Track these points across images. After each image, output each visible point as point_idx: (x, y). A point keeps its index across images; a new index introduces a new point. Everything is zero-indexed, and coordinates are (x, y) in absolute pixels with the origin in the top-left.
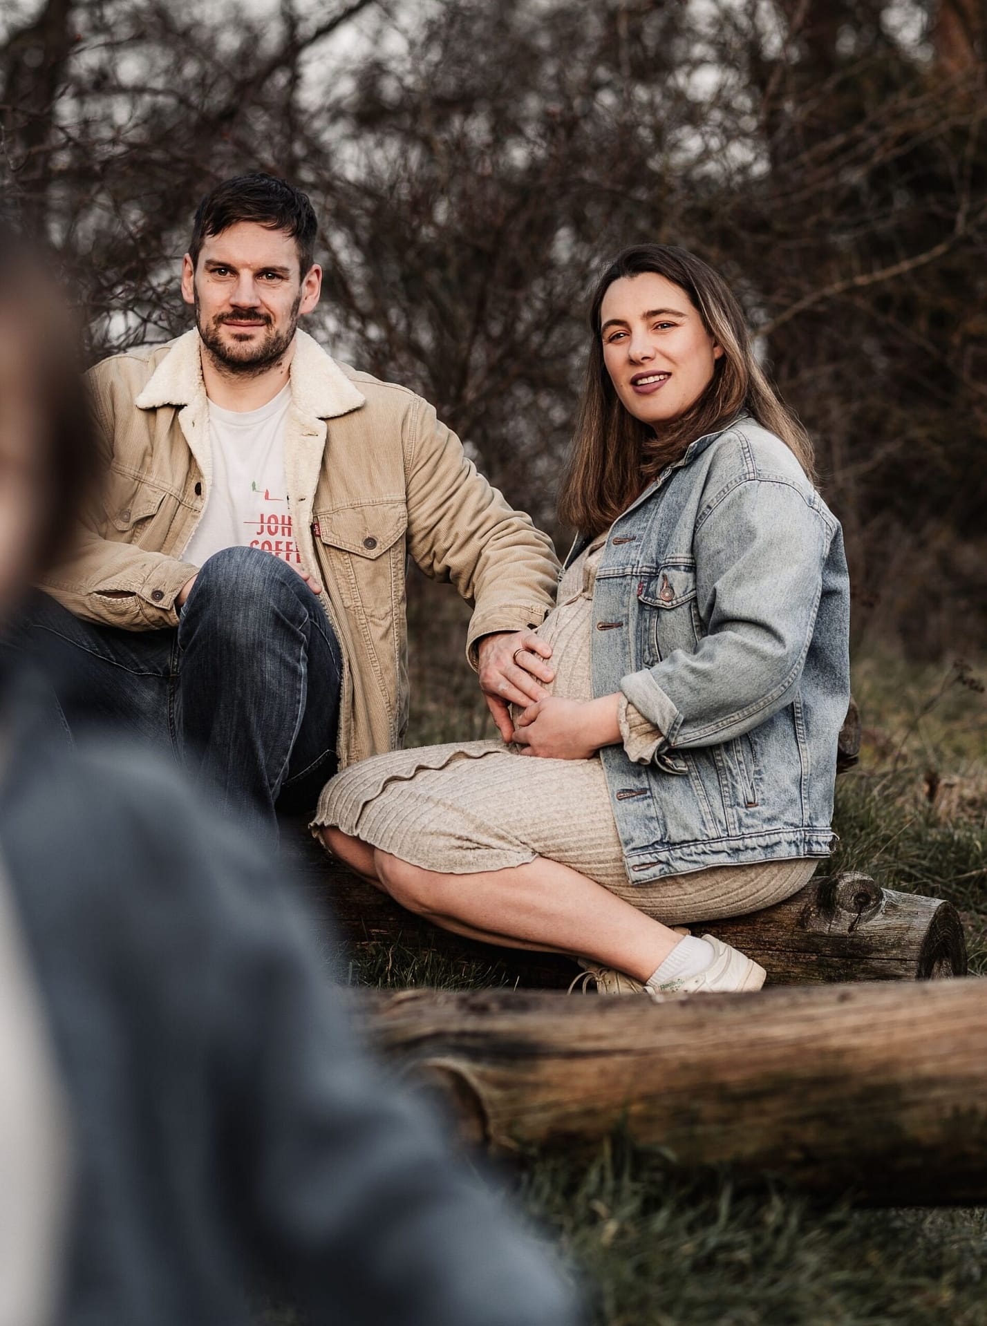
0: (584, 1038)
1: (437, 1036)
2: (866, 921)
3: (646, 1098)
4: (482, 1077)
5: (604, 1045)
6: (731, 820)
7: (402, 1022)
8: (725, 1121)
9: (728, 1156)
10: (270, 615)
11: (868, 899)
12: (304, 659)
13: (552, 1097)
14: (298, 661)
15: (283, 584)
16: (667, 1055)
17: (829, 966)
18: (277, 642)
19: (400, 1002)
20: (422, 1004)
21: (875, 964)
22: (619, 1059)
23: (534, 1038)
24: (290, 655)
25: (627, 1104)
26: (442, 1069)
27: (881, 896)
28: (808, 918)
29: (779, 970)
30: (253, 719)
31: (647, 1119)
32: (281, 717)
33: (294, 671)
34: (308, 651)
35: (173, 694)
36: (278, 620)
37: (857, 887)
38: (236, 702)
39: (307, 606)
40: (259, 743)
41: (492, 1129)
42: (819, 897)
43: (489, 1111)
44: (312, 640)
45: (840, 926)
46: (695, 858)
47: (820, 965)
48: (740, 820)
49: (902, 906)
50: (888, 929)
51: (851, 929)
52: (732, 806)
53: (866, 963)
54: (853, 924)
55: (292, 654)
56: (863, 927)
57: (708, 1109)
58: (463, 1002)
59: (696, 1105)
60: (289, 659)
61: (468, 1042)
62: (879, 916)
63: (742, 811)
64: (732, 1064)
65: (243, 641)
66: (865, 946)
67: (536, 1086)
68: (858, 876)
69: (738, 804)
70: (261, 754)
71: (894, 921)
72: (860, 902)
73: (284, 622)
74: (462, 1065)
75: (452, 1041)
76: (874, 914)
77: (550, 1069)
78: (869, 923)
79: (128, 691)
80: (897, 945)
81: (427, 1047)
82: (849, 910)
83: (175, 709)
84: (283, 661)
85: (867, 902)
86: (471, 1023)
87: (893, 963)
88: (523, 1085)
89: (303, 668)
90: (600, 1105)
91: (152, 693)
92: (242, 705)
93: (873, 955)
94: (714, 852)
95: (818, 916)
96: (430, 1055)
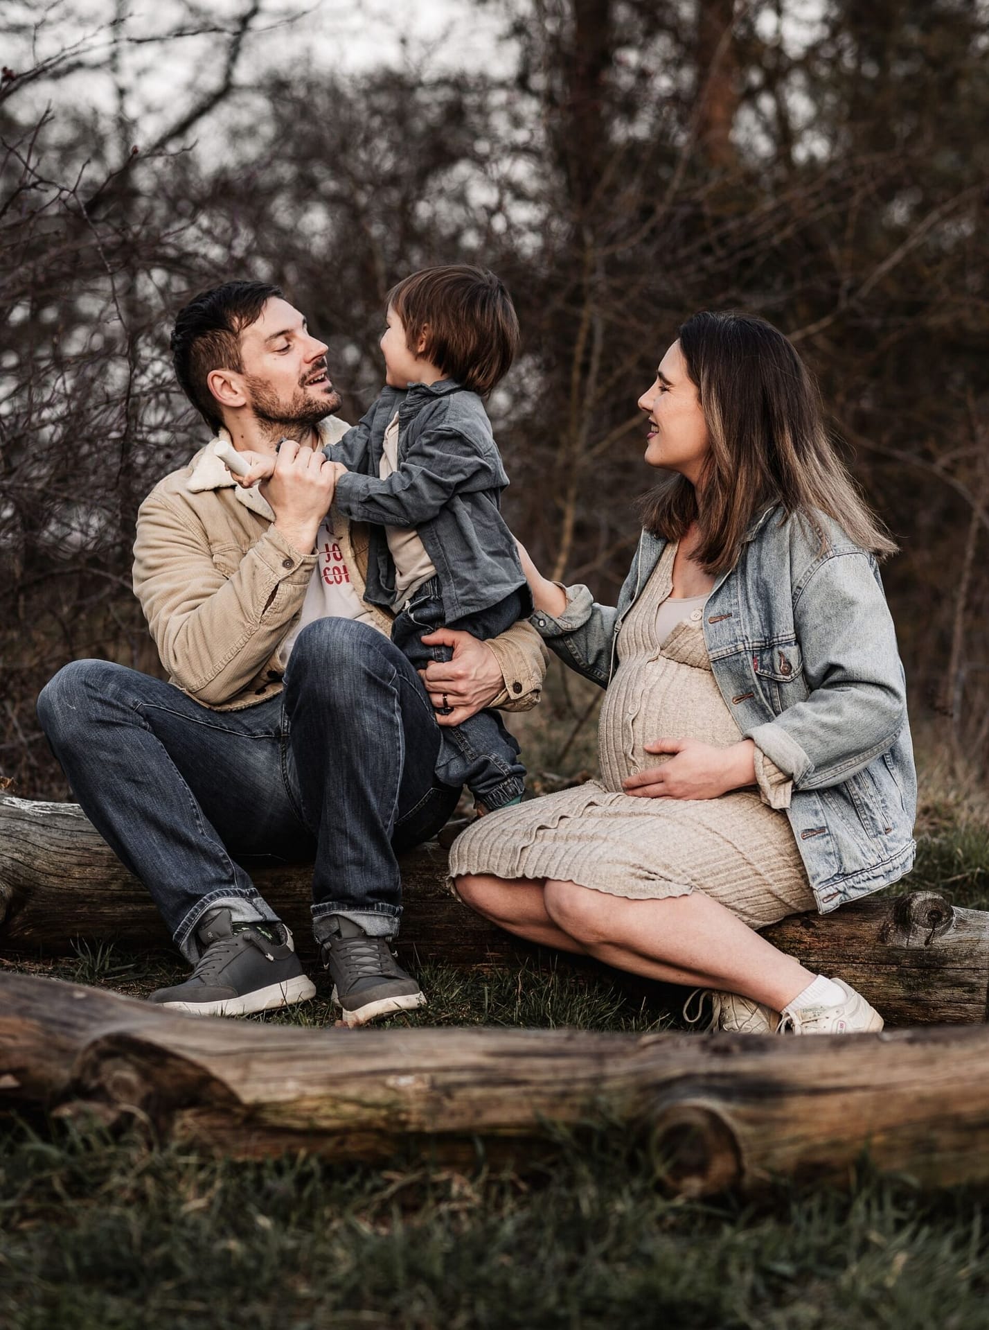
0: (824, 1076)
1: (687, 1078)
2: (941, 935)
3: (888, 1130)
4: (735, 1115)
5: (843, 1082)
6: (879, 847)
7: (650, 1065)
8: (961, 1148)
9: (964, 1180)
10: (363, 676)
11: (940, 916)
12: (398, 710)
13: (801, 1131)
14: (394, 712)
15: (370, 647)
16: (905, 1090)
17: (908, 976)
18: (372, 699)
19: (645, 1046)
20: (667, 1046)
21: (951, 973)
22: (859, 1095)
23: (778, 1077)
24: (385, 708)
25: (869, 1135)
26: (698, 1109)
27: (951, 913)
28: (887, 934)
29: (863, 980)
30: (361, 770)
31: (889, 1149)
32: (386, 766)
33: (391, 722)
34: (400, 703)
35: (284, 752)
36: (370, 679)
37: (929, 905)
38: (344, 757)
39: (394, 663)
40: (369, 790)
41: (746, 1163)
42: (896, 915)
43: (743, 1145)
44: (402, 693)
45: (916, 941)
46: (863, 885)
47: (900, 975)
48: (885, 846)
49: (970, 921)
50: (961, 942)
51: (927, 943)
52: (875, 836)
53: (942, 973)
54: (928, 938)
55: (387, 706)
56: (938, 941)
57: (946, 1138)
58: (704, 1045)
59: (935, 1134)
60: (384, 711)
61: (717, 1083)
62: (951, 930)
63: (885, 837)
64: (966, 1097)
65: (342, 702)
66: (940, 958)
67: (785, 1121)
68: (929, 895)
69: (880, 833)
70: (373, 800)
71: (964, 935)
72: (933, 919)
73: (376, 679)
74: (716, 1105)
75: (702, 1082)
76: (947, 928)
77: (797, 1105)
78: (943, 937)
79: (243, 754)
80: (970, 955)
81: (680, 1089)
82: (924, 926)
83: (288, 764)
84: (380, 715)
85: (939, 918)
86: (717, 1065)
87: (967, 972)
88: (773, 1120)
89: (398, 718)
90: (845, 1137)
91: (265, 753)
92: (349, 759)
93: (949, 965)
94: (874, 877)
95: (896, 932)
96: (685, 1096)
